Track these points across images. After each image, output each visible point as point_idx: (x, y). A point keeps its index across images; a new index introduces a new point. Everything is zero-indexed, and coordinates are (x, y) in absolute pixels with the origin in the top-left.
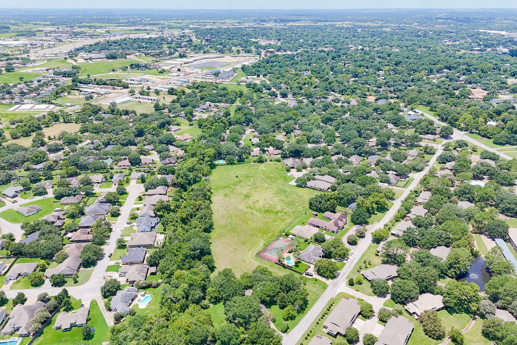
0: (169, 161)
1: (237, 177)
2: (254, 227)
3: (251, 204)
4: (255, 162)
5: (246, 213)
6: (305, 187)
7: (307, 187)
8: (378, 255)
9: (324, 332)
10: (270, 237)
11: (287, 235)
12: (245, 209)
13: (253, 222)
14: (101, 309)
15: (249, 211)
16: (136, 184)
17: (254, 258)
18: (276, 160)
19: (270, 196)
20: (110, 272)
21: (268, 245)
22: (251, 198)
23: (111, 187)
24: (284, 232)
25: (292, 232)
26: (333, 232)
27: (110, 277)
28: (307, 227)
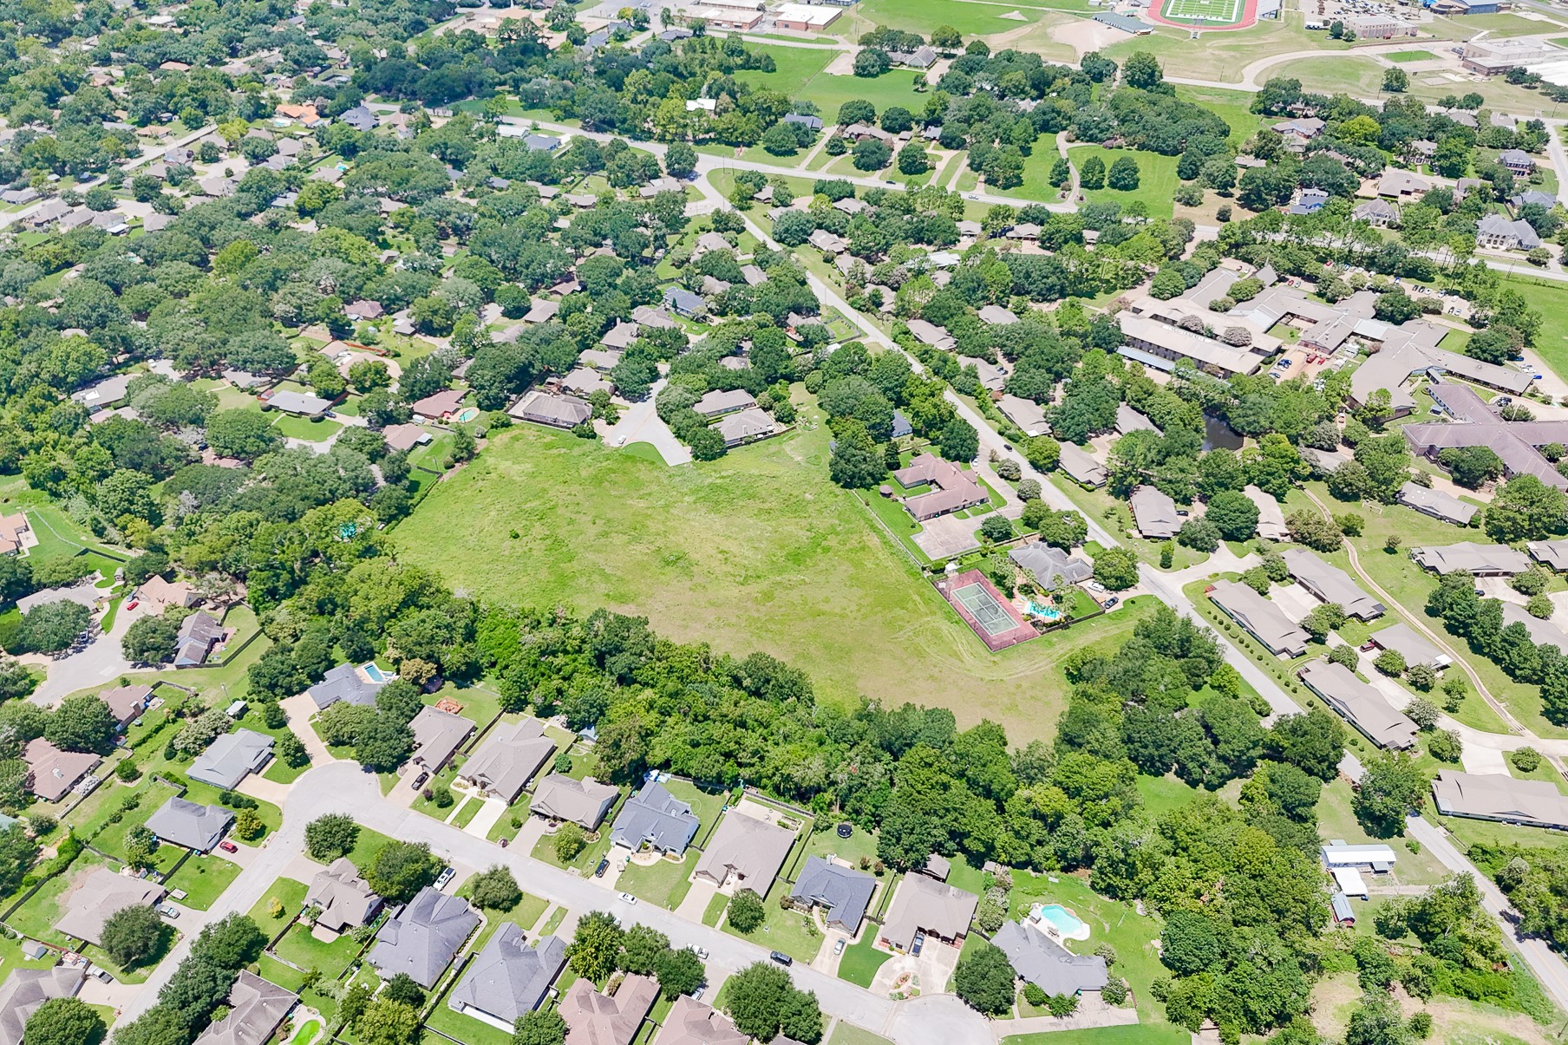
0: (202, 639)
1: (516, 536)
2: (853, 608)
3: (725, 568)
4: (449, 467)
5: (768, 596)
6: (725, 449)
7: (732, 448)
8: (1093, 491)
9: (1288, 662)
10: (927, 601)
11: (939, 570)
12: (745, 590)
13: (827, 601)
14: (1054, 1029)
15: (764, 585)
16: (292, 787)
17: (997, 658)
18: (493, 427)
19: (718, 521)
20: (877, 977)
21: (955, 615)
22: (694, 556)
23: (235, 870)
24: (924, 569)
25: (935, 555)
26: (982, 501)
27: (904, 979)
28: (930, 526)
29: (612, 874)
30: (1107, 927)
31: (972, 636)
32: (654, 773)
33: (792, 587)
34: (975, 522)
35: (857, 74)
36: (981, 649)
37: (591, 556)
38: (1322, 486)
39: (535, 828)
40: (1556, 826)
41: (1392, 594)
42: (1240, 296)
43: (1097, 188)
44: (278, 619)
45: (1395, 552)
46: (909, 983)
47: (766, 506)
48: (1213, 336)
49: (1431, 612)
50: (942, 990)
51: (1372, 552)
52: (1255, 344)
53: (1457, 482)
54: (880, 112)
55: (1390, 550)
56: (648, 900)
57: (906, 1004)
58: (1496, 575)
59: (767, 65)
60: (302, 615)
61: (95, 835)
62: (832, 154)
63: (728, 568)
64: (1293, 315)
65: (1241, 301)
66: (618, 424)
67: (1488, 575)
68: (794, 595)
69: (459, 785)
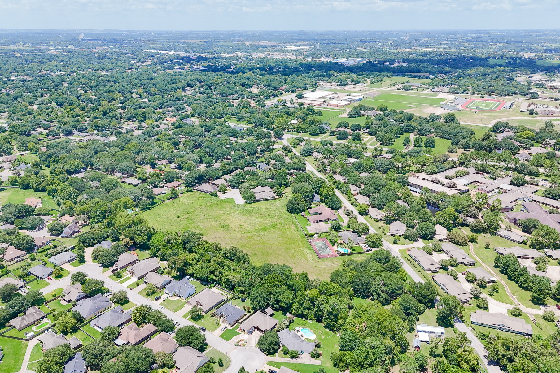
0: (71, 230)
1: (179, 217)
2: (277, 243)
3: (239, 229)
4: (168, 199)
5: (250, 238)
6: (256, 201)
7: (258, 201)
8: (378, 221)
9: (430, 273)
10: (303, 244)
11: (311, 236)
12: (244, 235)
13: (269, 240)
14: (288, 362)
15: (250, 235)
16: (76, 268)
17: (320, 260)
18: (186, 191)
19: (243, 218)
20: (233, 339)
21: (311, 248)
22: (231, 226)
23: (48, 284)
24: (306, 235)
25: (311, 232)
26: (335, 220)
27: (242, 340)
28: (313, 224)
29: (161, 301)
30: (323, 337)
31: (314, 254)
32: (188, 277)
33: (259, 236)
34: (330, 225)
35: (349, 117)
36: (316, 258)
37: (199, 224)
38: (468, 229)
39: (143, 286)
40: (520, 333)
41: (483, 261)
42: (458, 175)
43: (419, 147)
44: (95, 227)
45: (489, 249)
46: (243, 342)
47: (261, 215)
48: (443, 185)
49: (496, 267)
50: (254, 346)
51: (480, 248)
52: (458, 187)
53: (523, 231)
54: (350, 125)
55: (487, 248)
56: (168, 309)
57: (239, 347)
58: (528, 258)
59: (320, 114)
60: (102, 227)
61: (14, 270)
62: (330, 135)
63: (241, 230)
64: (477, 182)
65: (458, 177)
66: (226, 194)
67: (525, 258)
68: (259, 239)
69: (126, 273)
